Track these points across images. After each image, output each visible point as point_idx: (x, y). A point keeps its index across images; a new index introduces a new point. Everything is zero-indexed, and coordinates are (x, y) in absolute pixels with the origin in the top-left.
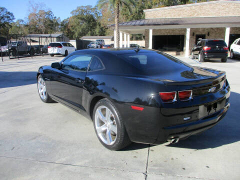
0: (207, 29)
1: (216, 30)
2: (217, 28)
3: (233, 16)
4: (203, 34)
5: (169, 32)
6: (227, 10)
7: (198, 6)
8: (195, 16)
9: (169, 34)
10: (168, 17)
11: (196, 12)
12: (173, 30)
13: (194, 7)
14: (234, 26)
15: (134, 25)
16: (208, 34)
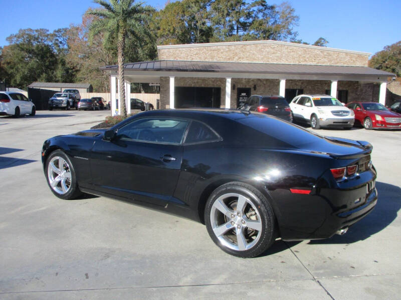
0: (253, 80)
1: (265, 82)
2: (267, 80)
3: (287, 63)
4: (248, 87)
5: (197, 83)
6: (278, 54)
7: (239, 47)
8: (235, 60)
9: (197, 86)
10: (196, 59)
11: (236, 54)
12: (204, 80)
13: (233, 47)
14: (291, 77)
15: (145, 69)
16: (255, 88)
